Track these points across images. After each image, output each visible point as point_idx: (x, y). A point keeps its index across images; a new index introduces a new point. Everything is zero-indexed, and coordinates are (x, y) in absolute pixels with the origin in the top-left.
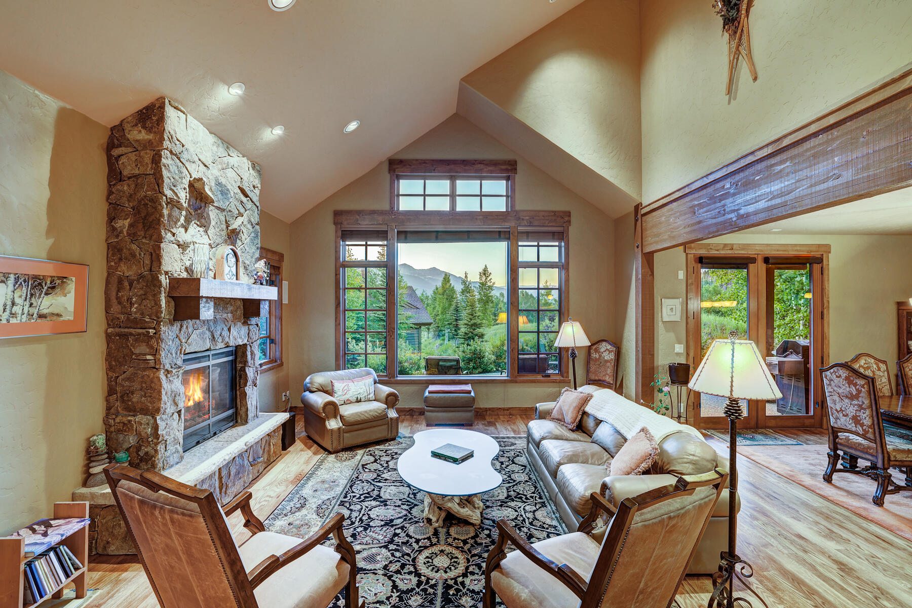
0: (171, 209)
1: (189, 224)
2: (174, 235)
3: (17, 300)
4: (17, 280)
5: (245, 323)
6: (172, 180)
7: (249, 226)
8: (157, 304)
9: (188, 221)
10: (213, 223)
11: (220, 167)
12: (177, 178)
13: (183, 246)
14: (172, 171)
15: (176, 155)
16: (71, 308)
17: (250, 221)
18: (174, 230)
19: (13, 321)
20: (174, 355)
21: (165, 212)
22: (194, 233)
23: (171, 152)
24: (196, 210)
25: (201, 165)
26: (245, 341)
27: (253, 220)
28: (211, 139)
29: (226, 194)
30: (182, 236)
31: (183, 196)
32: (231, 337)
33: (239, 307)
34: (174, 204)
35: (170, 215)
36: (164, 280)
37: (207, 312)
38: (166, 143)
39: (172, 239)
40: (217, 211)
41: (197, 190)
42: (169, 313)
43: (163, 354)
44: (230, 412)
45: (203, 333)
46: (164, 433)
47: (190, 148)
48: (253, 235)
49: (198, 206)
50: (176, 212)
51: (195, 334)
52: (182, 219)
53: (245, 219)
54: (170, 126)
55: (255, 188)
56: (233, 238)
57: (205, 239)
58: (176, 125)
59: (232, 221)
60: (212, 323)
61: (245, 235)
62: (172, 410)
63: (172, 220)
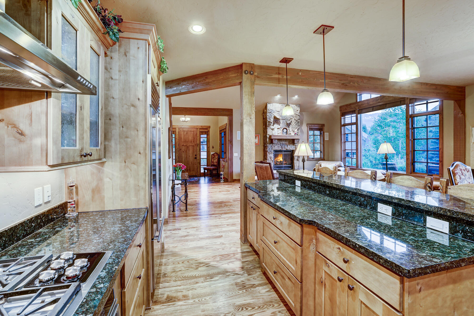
5: (293, 145)
7: (295, 121)
8: (267, 140)
9: (274, 124)
10: (281, 123)
12: (270, 117)
13: (273, 129)
14: (269, 115)
15: (270, 112)
16: (257, 141)
17: (295, 120)
20: (271, 150)
21: (268, 124)
22: (276, 126)
24: (276, 121)
25: (277, 112)
26: (294, 149)
27: (296, 119)
28: (281, 105)
30: (272, 127)
31: (272, 120)
32: (288, 148)
33: (291, 141)
34: (269, 122)
35: (269, 124)
36: (268, 136)
37: (275, 142)
38: (268, 111)
39: (270, 128)
40: (283, 120)
41: (275, 118)
42: (270, 142)
43: (268, 149)
44: (290, 166)
45: (279, 146)
47: (274, 110)
48: (296, 123)
49: (276, 120)
50: (270, 123)
51: (276, 147)
52: (272, 124)
53: (293, 120)
54: (268, 108)
55: (297, 111)
56: (289, 125)
57: (279, 127)
58: (270, 107)
59: (288, 121)
60: (282, 144)
61: (293, 123)
62: (270, 160)
63: (270, 125)
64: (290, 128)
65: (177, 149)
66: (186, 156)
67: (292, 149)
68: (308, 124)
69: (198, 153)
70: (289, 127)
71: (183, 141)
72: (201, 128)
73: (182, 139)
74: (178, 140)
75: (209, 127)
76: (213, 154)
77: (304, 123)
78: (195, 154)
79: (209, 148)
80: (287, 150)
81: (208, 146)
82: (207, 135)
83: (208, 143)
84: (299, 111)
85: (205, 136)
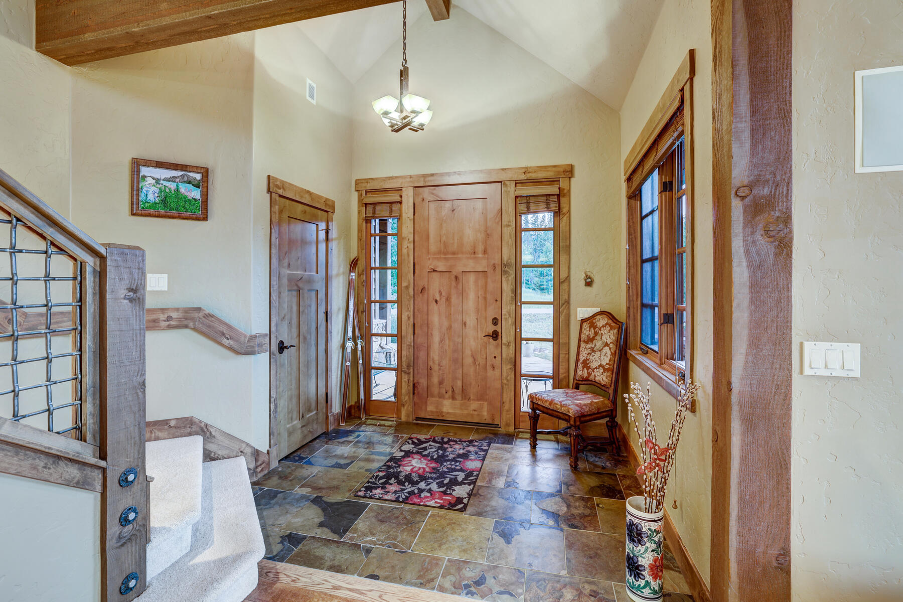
65: (407, 287)
66: (446, 324)
69: (508, 308)
71: (433, 248)
72: (523, 177)
73: (432, 240)
74: (411, 246)
75: (569, 172)
76: (589, 321)
78: (491, 313)
79: (564, 286)
81: (563, 275)
82: (558, 213)
83: (563, 258)
85: (546, 218)
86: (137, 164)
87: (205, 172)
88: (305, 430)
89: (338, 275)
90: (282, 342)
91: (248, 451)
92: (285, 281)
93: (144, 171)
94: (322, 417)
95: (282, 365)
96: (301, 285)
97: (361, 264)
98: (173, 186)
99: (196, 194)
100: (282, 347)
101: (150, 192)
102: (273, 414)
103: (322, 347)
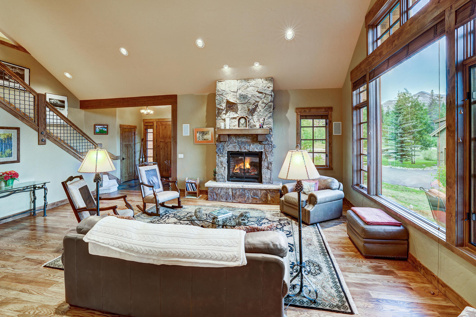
0: (218, 111)
1: (227, 113)
2: (221, 117)
3: (200, 136)
4: (200, 132)
5: (259, 144)
6: (219, 102)
7: (264, 105)
10: (239, 109)
11: (243, 89)
12: (221, 101)
13: (224, 120)
14: (219, 99)
15: (221, 95)
16: (210, 138)
17: (264, 103)
18: (221, 116)
19: (199, 140)
20: (222, 151)
21: (216, 112)
22: (232, 114)
23: (219, 95)
24: (229, 107)
25: (232, 93)
26: (263, 150)
27: (265, 101)
29: (246, 97)
30: (224, 116)
31: (224, 105)
32: (250, 148)
34: (219, 109)
35: (218, 112)
37: (229, 139)
39: (220, 118)
40: (241, 105)
41: (228, 102)
42: (219, 139)
43: (217, 150)
44: (257, 176)
45: (235, 146)
46: (217, 171)
47: (227, 90)
48: (266, 107)
49: (231, 106)
50: (220, 111)
51: (231, 146)
52: (224, 112)
53: (260, 103)
54: (218, 88)
55: (269, 88)
56: (252, 112)
57: (236, 115)
58: (221, 86)
59: (251, 106)
60: (240, 142)
61: (260, 109)
62: (221, 166)
63: (219, 114)
64: (255, 117)
65: (155, 146)
66: (164, 154)
67: (257, 150)
68: (298, 108)
70: (252, 115)
71: (161, 136)
73: (160, 134)
74: (156, 136)
77: (289, 108)
80: (249, 151)
84: (271, 89)
86: (95, 125)
87: (107, 126)
88: (129, 177)
89: (138, 143)
90: (123, 158)
91: (116, 178)
92: (124, 145)
93: (96, 126)
94: (133, 175)
95: (123, 163)
96: (128, 146)
97: (144, 140)
98: (101, 129)
99: (106, 130)
100: (123, 159)
101: (97, 130)
102: (121, 172)
103: (133, 159)
